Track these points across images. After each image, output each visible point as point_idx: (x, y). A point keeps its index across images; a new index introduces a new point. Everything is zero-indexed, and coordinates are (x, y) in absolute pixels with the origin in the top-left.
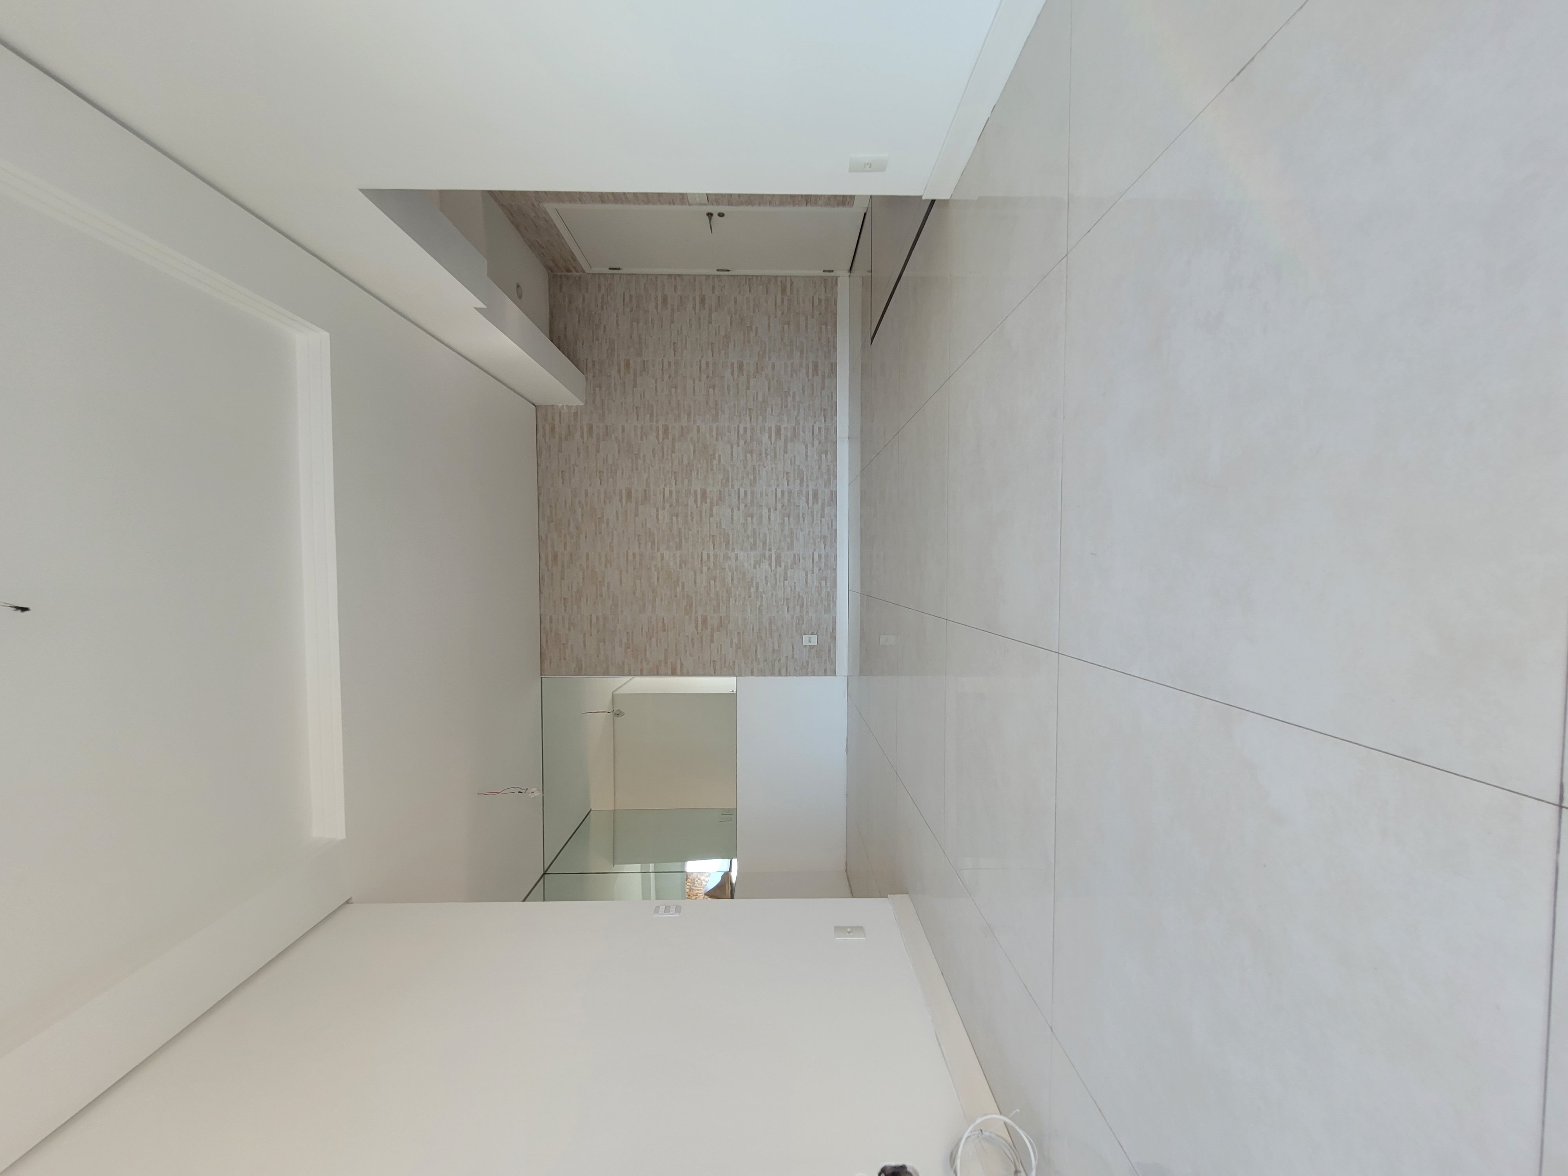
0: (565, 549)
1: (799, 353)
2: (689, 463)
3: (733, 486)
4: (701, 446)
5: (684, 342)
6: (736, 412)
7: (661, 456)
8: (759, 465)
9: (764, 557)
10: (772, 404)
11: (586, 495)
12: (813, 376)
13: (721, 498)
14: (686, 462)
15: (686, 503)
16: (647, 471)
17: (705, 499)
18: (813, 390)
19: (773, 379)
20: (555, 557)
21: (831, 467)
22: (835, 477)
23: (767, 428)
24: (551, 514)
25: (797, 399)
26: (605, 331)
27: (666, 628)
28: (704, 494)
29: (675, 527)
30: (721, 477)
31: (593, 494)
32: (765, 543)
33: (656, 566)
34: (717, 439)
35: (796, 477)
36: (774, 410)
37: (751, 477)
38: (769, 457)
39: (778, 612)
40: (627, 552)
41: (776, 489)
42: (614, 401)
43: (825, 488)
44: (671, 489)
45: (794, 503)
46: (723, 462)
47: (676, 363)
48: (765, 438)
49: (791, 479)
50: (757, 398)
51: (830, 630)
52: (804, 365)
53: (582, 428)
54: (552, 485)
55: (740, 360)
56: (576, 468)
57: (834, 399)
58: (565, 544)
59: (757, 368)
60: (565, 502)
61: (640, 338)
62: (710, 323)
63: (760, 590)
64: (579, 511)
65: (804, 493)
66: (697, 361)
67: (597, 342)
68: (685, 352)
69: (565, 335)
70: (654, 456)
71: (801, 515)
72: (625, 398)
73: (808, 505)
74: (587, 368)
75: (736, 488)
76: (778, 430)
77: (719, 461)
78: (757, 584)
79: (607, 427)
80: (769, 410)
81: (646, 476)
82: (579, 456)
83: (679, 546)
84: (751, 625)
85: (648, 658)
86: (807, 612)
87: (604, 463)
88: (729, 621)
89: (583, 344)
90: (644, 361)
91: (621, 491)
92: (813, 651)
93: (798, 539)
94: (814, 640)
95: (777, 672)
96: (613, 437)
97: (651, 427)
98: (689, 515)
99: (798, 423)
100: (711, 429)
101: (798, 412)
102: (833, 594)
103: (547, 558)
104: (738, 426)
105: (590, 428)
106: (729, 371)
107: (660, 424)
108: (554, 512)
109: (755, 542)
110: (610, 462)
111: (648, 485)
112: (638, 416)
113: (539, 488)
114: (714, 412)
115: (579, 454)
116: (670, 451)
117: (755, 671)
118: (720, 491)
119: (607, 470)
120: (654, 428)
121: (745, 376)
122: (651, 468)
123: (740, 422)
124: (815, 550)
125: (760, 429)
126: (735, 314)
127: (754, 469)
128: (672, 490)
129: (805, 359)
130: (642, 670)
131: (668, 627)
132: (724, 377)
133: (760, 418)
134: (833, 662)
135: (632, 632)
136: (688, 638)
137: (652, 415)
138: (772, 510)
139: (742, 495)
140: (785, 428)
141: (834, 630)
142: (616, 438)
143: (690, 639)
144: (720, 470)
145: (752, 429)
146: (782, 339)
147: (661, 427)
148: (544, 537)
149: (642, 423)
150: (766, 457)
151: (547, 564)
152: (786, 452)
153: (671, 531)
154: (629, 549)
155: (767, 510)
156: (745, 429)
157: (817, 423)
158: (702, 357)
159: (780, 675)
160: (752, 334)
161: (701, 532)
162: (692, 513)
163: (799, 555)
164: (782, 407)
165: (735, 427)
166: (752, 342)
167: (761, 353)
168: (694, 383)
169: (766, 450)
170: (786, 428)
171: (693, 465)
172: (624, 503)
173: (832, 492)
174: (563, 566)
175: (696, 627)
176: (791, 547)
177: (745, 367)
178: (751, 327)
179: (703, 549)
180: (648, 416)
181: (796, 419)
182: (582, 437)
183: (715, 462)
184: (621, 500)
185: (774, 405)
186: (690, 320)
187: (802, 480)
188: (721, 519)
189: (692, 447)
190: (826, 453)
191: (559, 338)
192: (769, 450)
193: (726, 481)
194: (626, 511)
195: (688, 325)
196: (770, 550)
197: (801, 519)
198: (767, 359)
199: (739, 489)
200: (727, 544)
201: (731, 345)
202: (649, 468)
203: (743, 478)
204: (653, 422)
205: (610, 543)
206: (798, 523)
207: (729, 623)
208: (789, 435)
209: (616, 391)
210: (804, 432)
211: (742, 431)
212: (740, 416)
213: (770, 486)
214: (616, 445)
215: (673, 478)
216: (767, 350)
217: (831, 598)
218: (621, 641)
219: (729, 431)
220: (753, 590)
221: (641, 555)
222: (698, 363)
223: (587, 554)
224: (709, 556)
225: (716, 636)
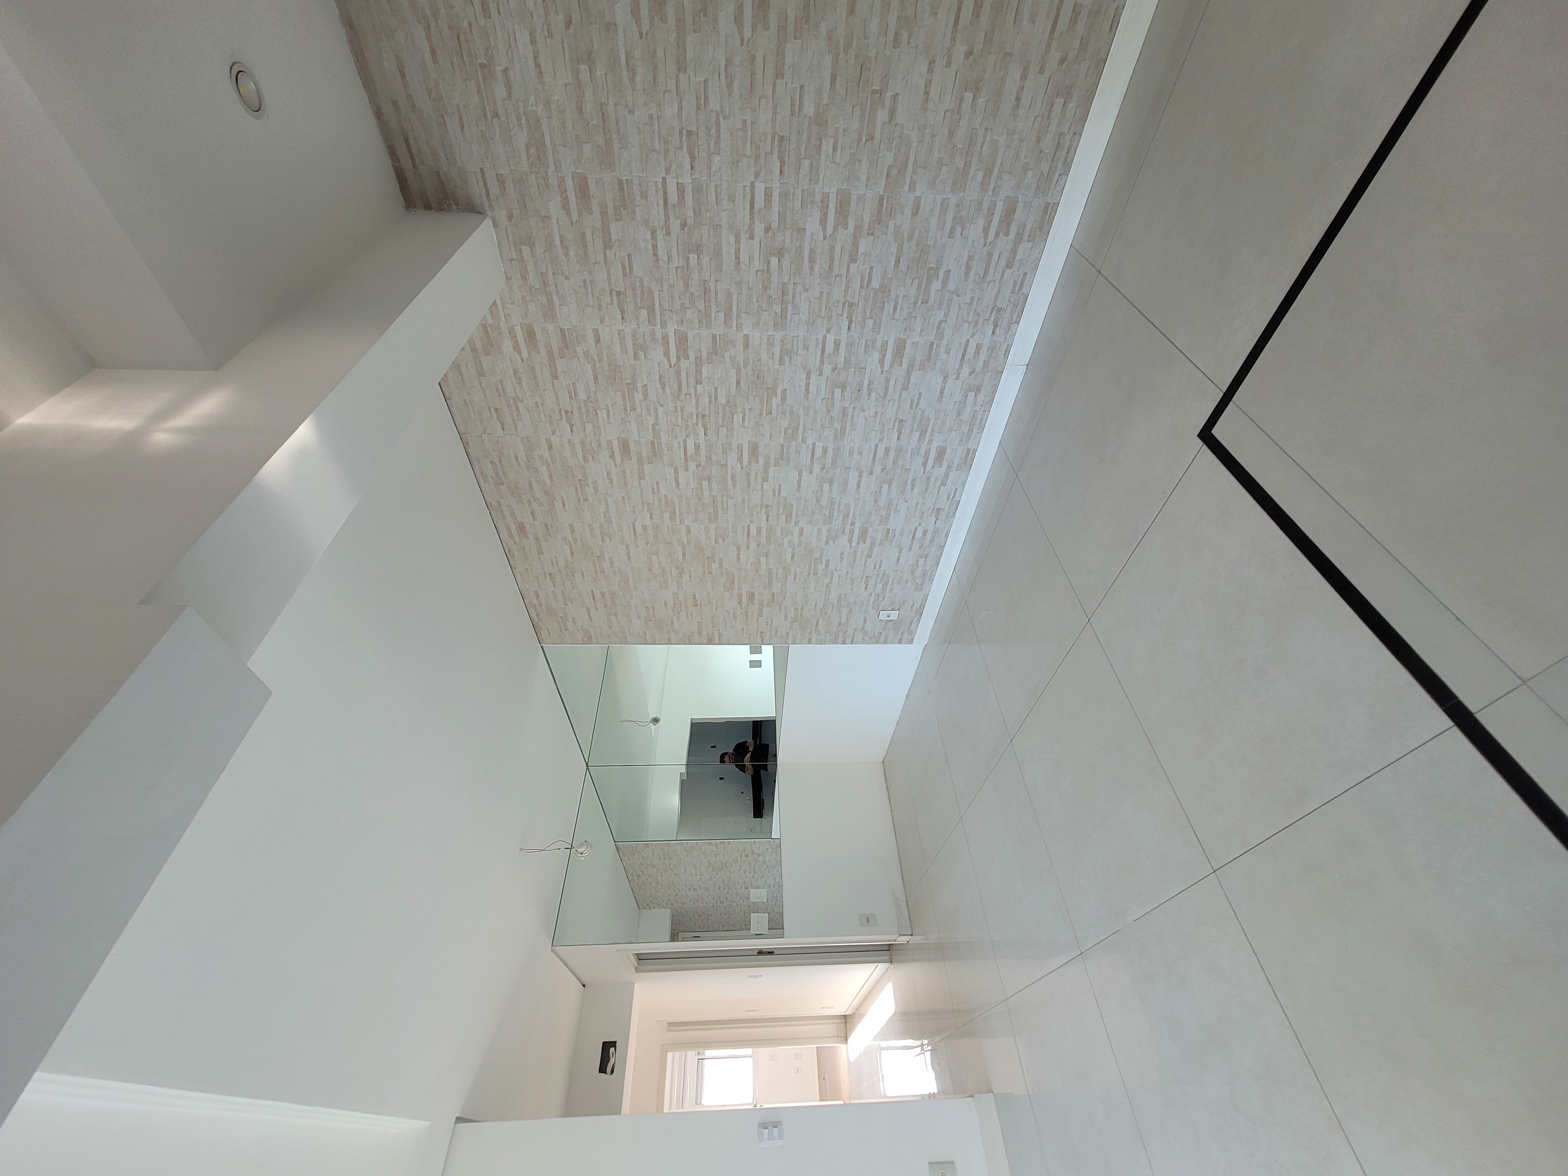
0: (534, 519)
1: (980, 175)
2: (728, 402)
3: (804, 440)
4: (750, 372)
5: (713, 131)
6: (824, 309)
7: (676, 387)
8: (854, 408)
9: (843, 532)
10: (897, 296)
11: (550, 447)
12: (997, 235)
13: (782, 456)
14: (722, 400)
15: (723, 462)
16: (653, 412)
17: (757, 457)
18: (988, 266)
19: (910, 238)
20: (522, 528)
21: (980, 414)
22: (982, 428)
23: (878, 344)
24: (497, 474)
25: (951, 286)
26: (509, 89)
27: (699, 603)
28: (754, 449)
29: (707, 494)
30: (785, 424)
31: (562, 446)
32: (846, 516)
33: (679, 540)
34: (781, 362)
35: (915, 428)
36: (899, 309)
37: (838, 426)
38: (873, 394)
39: (852, 589)
40: (633, 524)
41: (877, 445)
42: (567, 278)
43: (959, 445)
44: (697, 441)
45: (903, 465)
46: (789, 401)
47: (698, 191)
48: (872, 363)
49: (906, 431)
50: (869, 281)
51: (917, 605)
52: (985, 206)
53: (511, 331)
54: (485, 431)
55: (843, 187)
56: (520, 405)
57: (1024, 291)
58: (532, 513)
59: (880, 212)
60: (516, 457)
61: (604, 117)
62: (779, 74)
63: (831, 567)
64: (543, 469)
65: (922, 451)
66: (745, 187)
67: (495, 120)
68: (717, 159)
69: (409, 97)
70: (663, 389)
71: (909, 482)
72: (590, 273)
73: (925, 468)
74: (488, 195)
75: (809, 442)
76: (900, 347)
77: (784, 399)
78: (828, 561)
79: (562, 330)
80: (889, 308)
81: (652, 420)
82: (520, 384)
83: (714, 518)
84: (814, 602)
85: (676, 630)
86: (891, 590)
87: (571, 398)
88: (785, 597)
89: (462, 128)
90: (620, 182)
91: (609, 443)
92: (890, 624)
93: (897, 512)
94: (894, 615)
95: (840, 640)
96: (579, 350)
97: (653, 334)
98: (729, 477)
99: (940, 335)
100: (771, 343)
101: (946, 315)
102: (932, 572)
103: (508, 529)
104: (825, 337)
105: (530, 334)
106: (817, 215)
107: (671, 330)
108: (500, 471)
109: (831, 515)
110: (582, 396)
111: (656, 434)
112: (623, 312)
113: (463, 436)
114: (777, 308)
115: (519, 380)
116: (692, 381)
117: (813, 640)
118: (782, 446)
119: (579, 408)
120: (659, 336)
121: (851, 228)
122: (660, 409)
123: (829, 331)
124: (920, 525)
125: (866, 346)
126: (847, 47)
127: (845, 415)
128: (699, 443)
129: (990, 193)
130: (669, 639)
131: (701, 602)
132: (805, 229)
133: (870, 323)
134: (912, 634)
135: (653, 607)
136: (729, 613)
137: (651, 310)
138: (864, 475)
139: (819, 452)
140: (913, 343)
141: (922, 606)
142: (586, 353)
143: (731, 614)
144: (784, 413)
145: (850, 345)
146: (951, 135)
147: (671, 335)
148: (495, 505)
149: (634, 326)
150: (869, 395)
151: (511, 536)
152: (905, 387)
153: (700, 499)
154: (635, 520)
155: (857, 474)
156: (837, 344)
157: (977, 336)
158: (757, 176)
159: (844, 643)
160: (882, 116)
161: (749, 501)
162: (733, 476)
163: (894, 530)
164: (916, 303)
165: (817, 340)
166: (876, 141)
167: (895, 171)
168: (738, 242)
169: (870, 382)
170: (915, 345)
171: (736, 405)
172: (618, 461)
173: (969, 450)
174: (537, 539)
175: (740, 603)
176: (885, 520)
177: (853, 207)
178: (881, 92)
179: (752, 522)
180: (644, 312)
181: (938, 328)
182: (517, 348)
183: (776, 401)
184: (612, 456)
185: (900, 299)
186: (728, 63)
187: (923, 433)
188: (780, 485)
189: (733, 372)
190: (978, 390)
191: (395, 103)
192: (876, 382)
193: (793, 431)
194: (624, 472)
195: (723, 77)
196: (853, 524)
197: (909, 487)
198: (906, 188)
199: (814, 444)
200: (789, 516)
201: (827, 147)
202: (655, 408)
203: (823, 427)
204: (655, 325)
205: (605, 513)
206: (903, 492)
207: (784, 600)
208: (919, 357)
209: (567, 255)
210: (948, 352)
211: (830, 348)
212: (830, 318)
213: (867, 441)
214: (589, 367)
215: (700, 424)
216: (911, 162)
217: (928, 577)
218: (638, 616)
219: (806, 348)
220: (821, 567)
221: (656, 528)
222: (748, 189)
223: (571, 526)
224: (759, 530)
225: (765, 611)
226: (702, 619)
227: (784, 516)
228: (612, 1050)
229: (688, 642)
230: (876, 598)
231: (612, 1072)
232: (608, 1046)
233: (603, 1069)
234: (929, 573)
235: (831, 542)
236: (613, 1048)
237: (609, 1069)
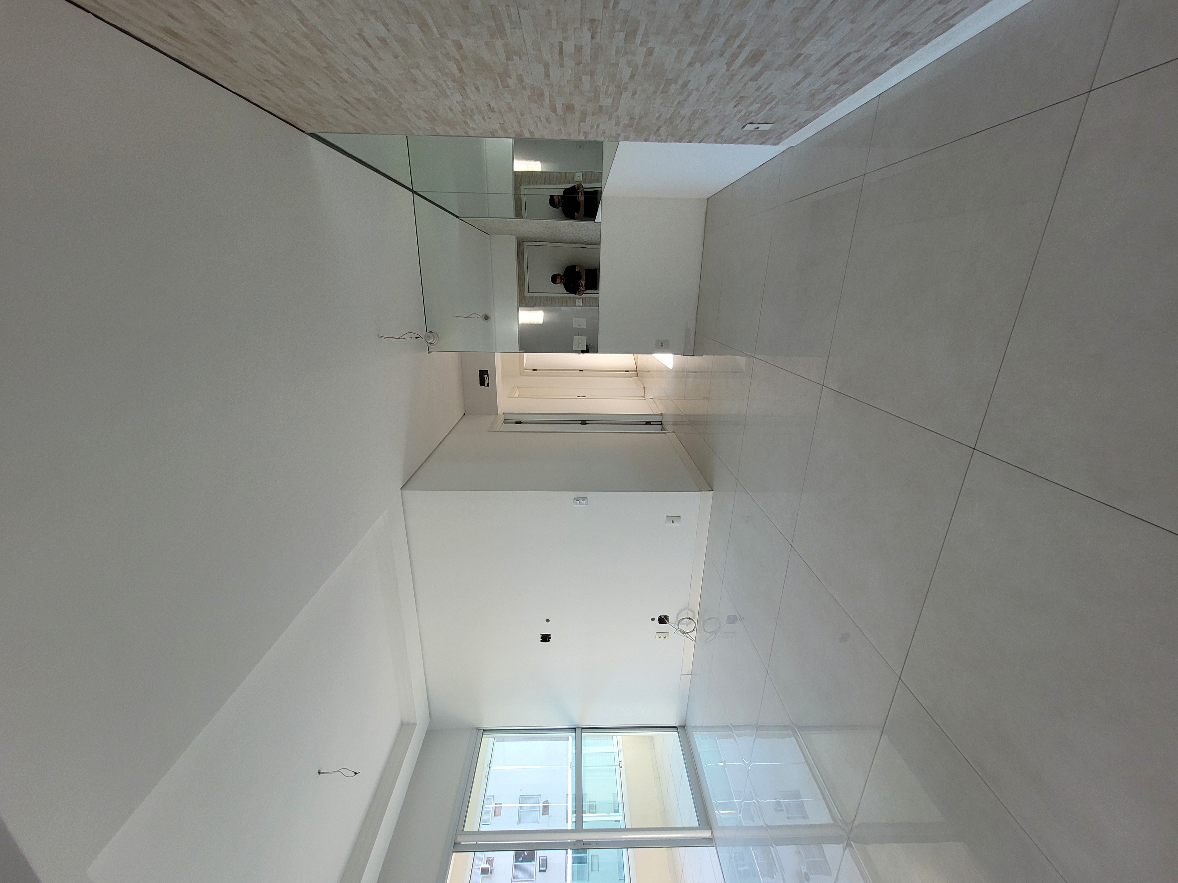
9: (721, 55)
20: (174, 34)
27: (496, 110)
39: (715, 106)
51: (801, 121)
78: (687, 82)
83: (498, 32)
86: (771, 108)
88: (617, 109)
92: (756, 132)
93: (828, 35)
94: (765, 127)
95: (685, 140)
109: (707, 35)
124: (857, 51)
131: (499, 109)
134: (780, 139)
135: (434, 111)
141: (807, 122)
163: (809, 55)
174: (211, 46)
175: (554, 111)
176: (800, 43)
196: (741, 46)
207: (616, 111)
220: (675, 87)
223: (254, 34)
224: (579, 49)
225: (589, 119)
226: (504, 121)
227: (622, 35)
228: (486, 376)
229: (490, 136)
230: (747, 114)
231: (488, 385)
232: (483, 374)
233: (482, 383)
234: (836, 98)
235: (698, 65)
236: (486, 375)
237: (486, 384)
